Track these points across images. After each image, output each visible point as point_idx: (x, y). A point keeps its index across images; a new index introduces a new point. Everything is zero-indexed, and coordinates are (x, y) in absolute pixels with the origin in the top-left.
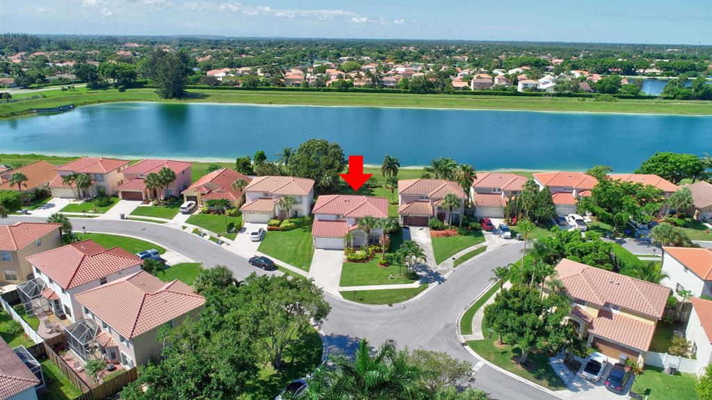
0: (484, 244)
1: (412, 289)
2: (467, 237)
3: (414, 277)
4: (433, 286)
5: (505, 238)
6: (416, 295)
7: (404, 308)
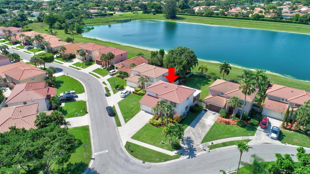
0: (250, 138)
1: (168, 155)
2: (242, 129)
3: (176, 147)
4: (184, 158)
5: (271, 138)
6: (166, 160)
7: (149, 168)
